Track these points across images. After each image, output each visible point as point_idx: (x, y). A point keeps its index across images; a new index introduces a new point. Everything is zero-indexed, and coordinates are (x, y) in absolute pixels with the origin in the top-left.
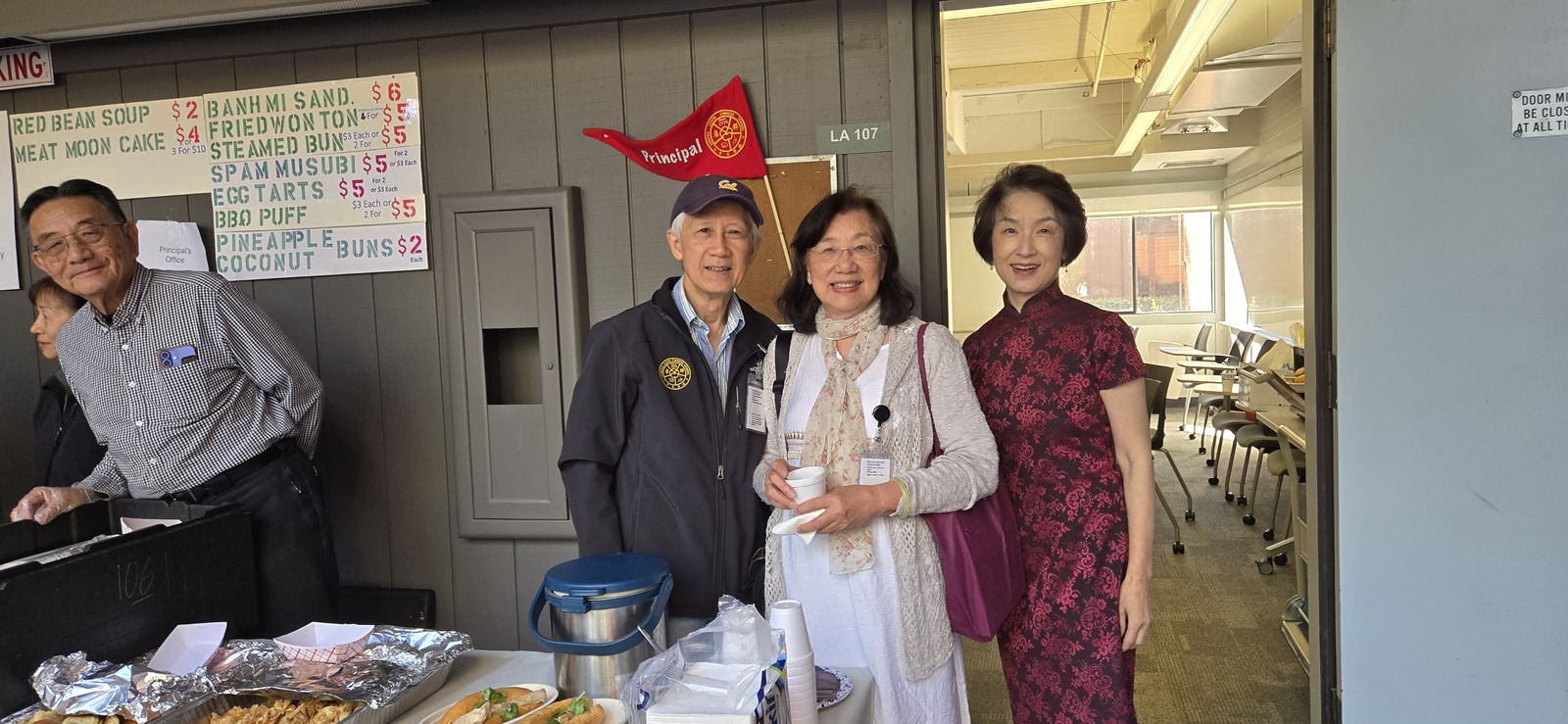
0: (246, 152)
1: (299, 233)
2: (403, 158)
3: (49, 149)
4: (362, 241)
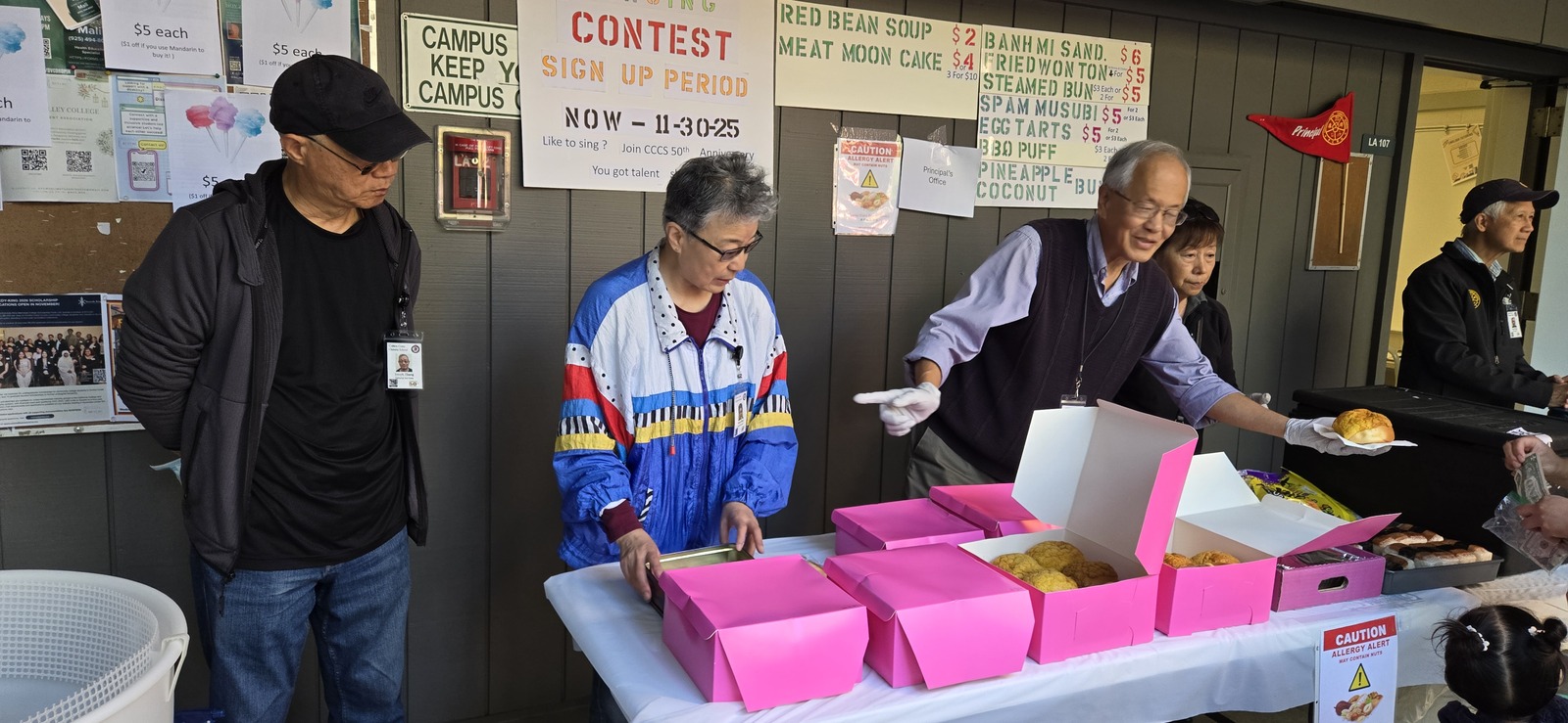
0: (1014, 87)
1: (1047, 168)
2: (1133, 114)
3: (823, 48)
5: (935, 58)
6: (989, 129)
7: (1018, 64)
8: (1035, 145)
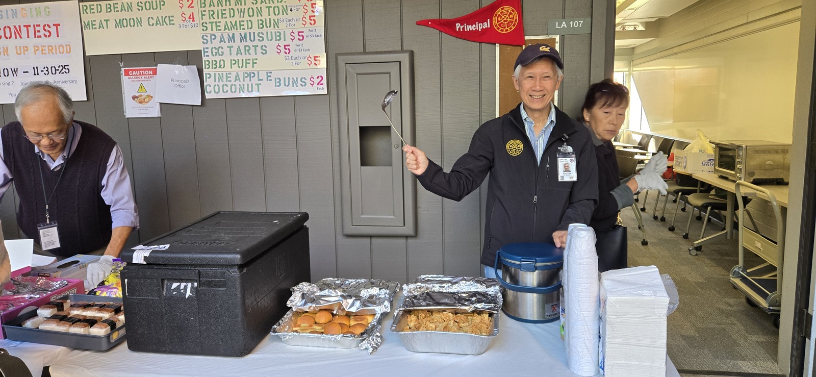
0: (222, 28)
1: (253, 73)
2: (314, 33)
3: (104, 23)
4: (289, 78)
5: (169, 18)
6: (210, 53)
7: (223, 14)
8: (242, 60)
